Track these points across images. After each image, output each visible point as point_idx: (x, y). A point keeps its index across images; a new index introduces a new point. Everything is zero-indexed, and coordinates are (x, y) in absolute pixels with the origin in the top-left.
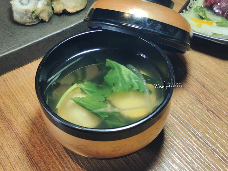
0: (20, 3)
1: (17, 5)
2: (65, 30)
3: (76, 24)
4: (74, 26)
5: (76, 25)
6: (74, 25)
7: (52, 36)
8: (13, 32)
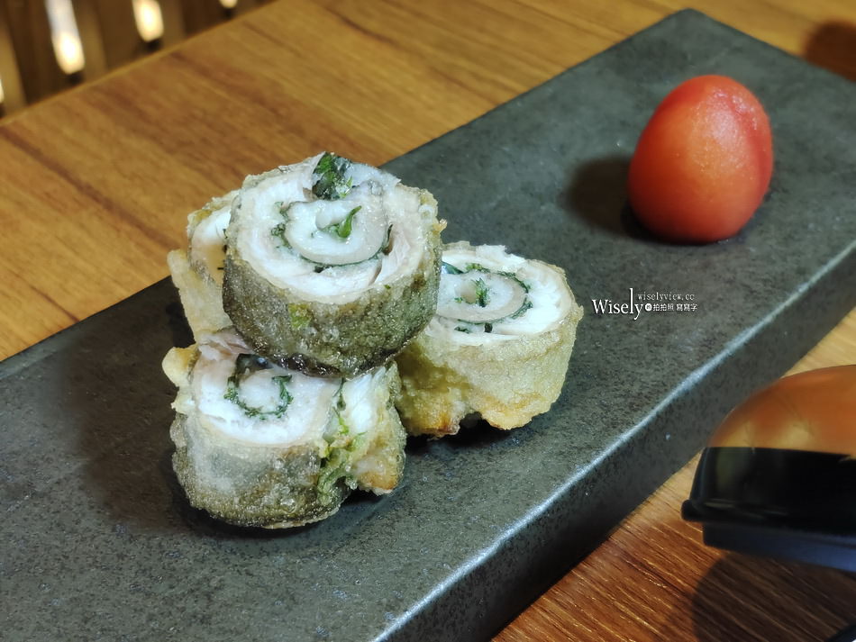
0: (237, 407)
1: (220, 419)
2: (509, 546)
3: (555, 496)
4: (548, 510)
5: (555, 502)
6: (549, 502)
7: (453, 591)
8: (205, 588)
